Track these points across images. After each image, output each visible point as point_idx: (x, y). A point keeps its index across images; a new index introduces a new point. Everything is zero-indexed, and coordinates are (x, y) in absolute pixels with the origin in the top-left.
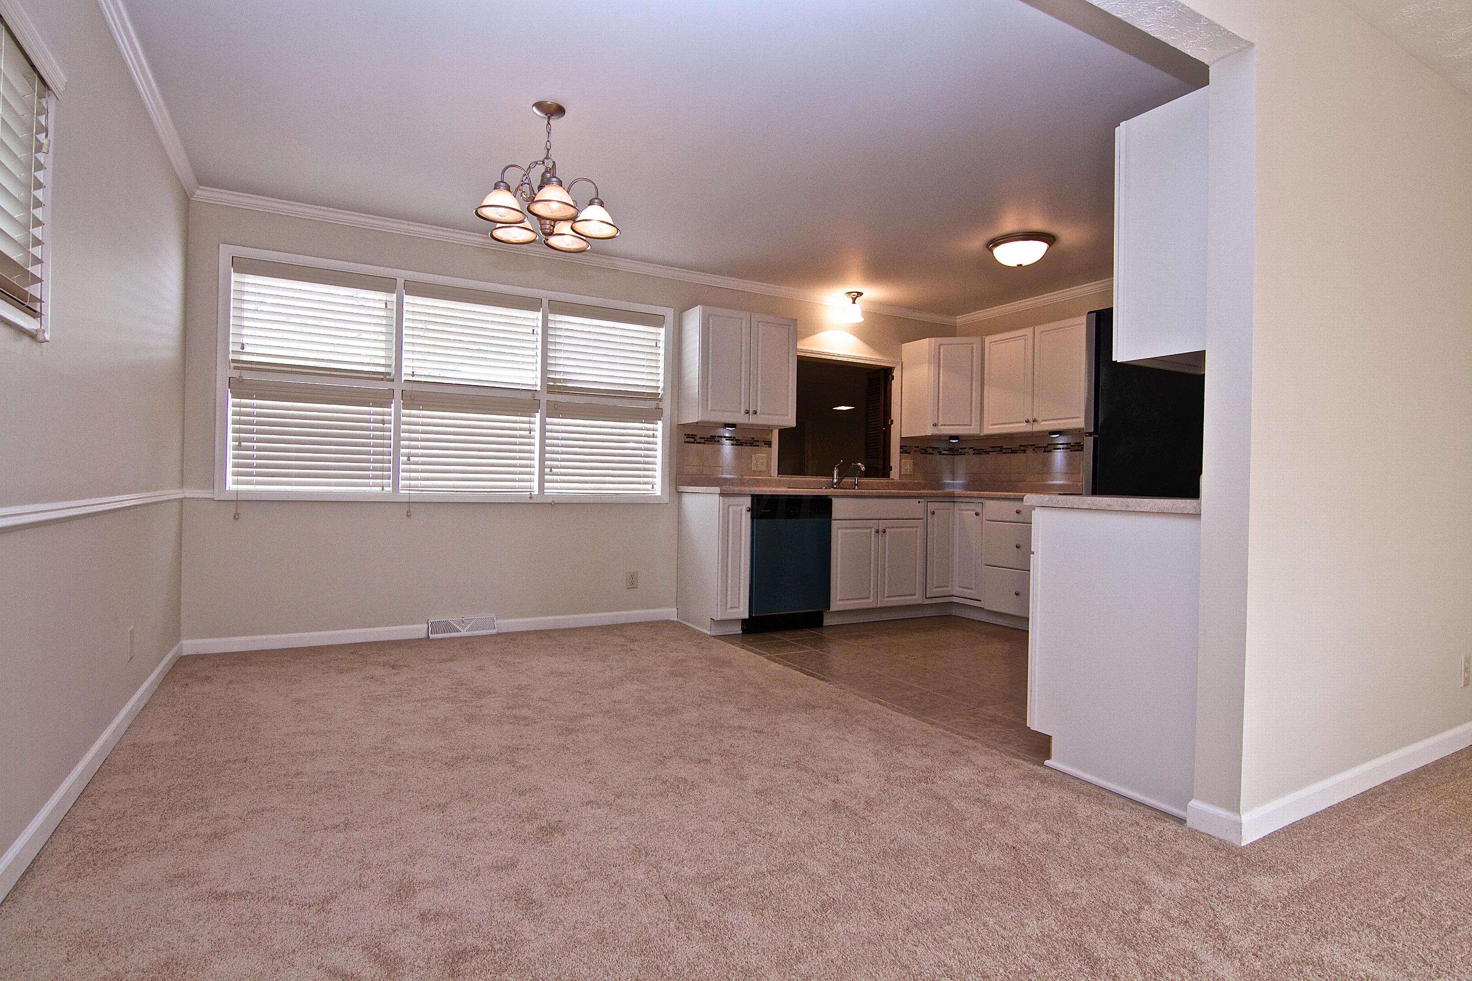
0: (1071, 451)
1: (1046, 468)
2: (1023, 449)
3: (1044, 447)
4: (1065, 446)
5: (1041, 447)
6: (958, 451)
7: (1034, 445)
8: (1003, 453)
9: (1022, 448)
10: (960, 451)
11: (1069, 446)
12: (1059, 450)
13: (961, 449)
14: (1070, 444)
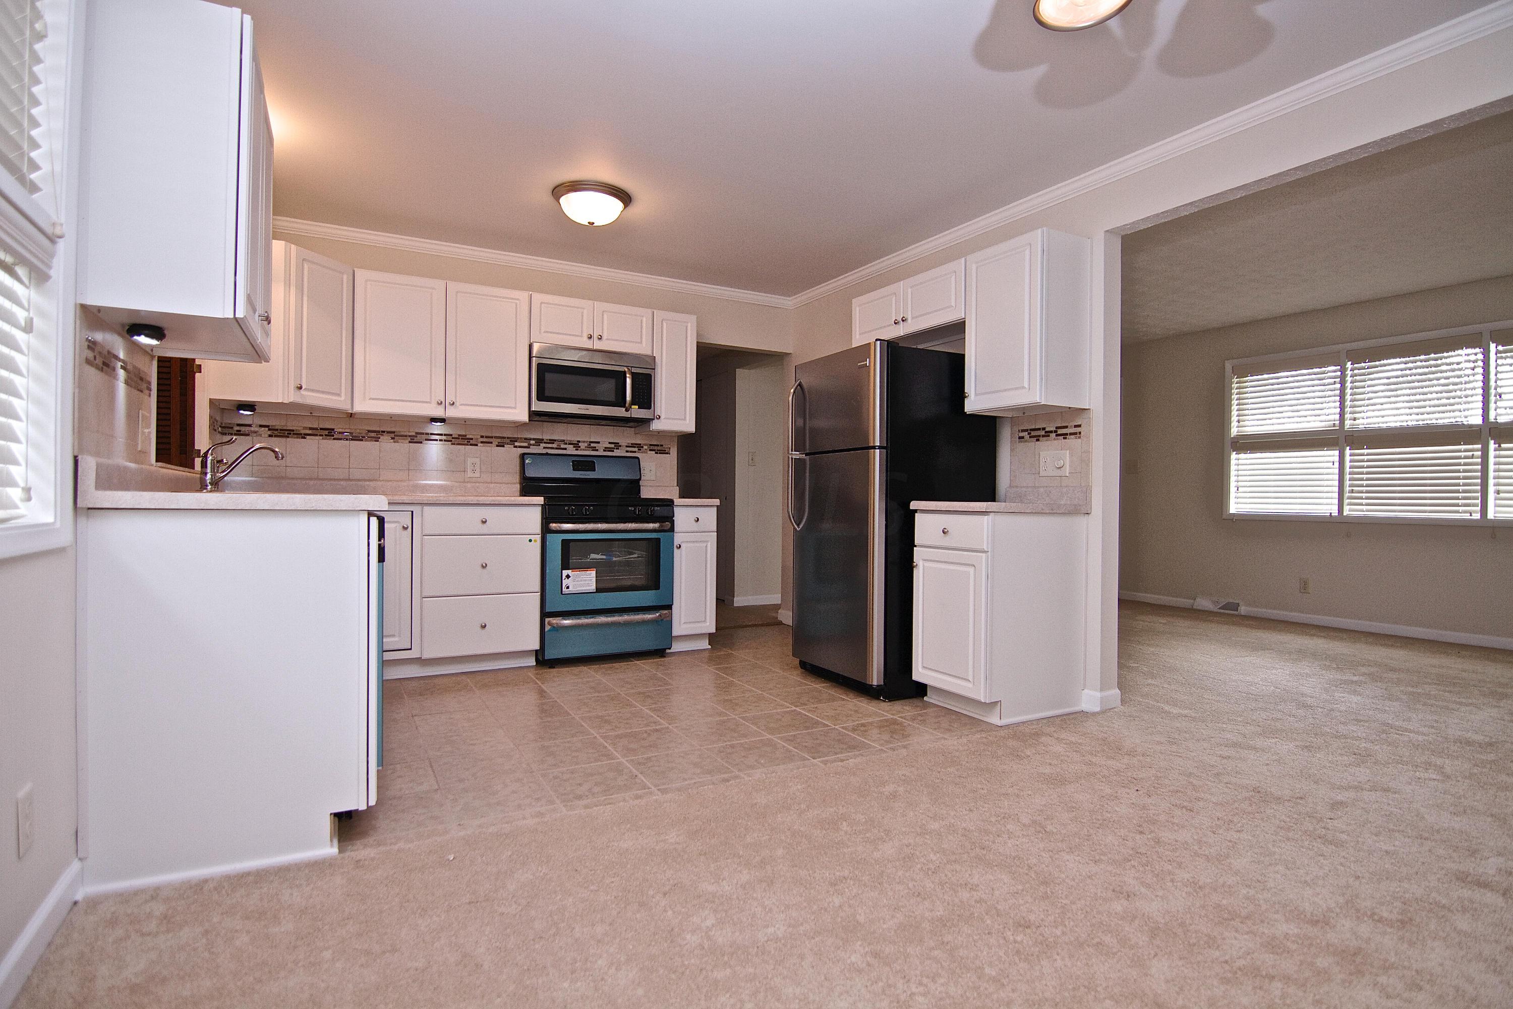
0: (452, 444)
1: (414, 465)
2: (375, 435)
3: (410, 436)
4: (444, 438)
5: (406, 436)
6: (232, 428)
7: (394, 432)
8: (334, 439)
9: (373, 435)
10: (238, 428)
11: (449, 438)
12: (435, 442)
13: (238, 425)
14: (451, 435)
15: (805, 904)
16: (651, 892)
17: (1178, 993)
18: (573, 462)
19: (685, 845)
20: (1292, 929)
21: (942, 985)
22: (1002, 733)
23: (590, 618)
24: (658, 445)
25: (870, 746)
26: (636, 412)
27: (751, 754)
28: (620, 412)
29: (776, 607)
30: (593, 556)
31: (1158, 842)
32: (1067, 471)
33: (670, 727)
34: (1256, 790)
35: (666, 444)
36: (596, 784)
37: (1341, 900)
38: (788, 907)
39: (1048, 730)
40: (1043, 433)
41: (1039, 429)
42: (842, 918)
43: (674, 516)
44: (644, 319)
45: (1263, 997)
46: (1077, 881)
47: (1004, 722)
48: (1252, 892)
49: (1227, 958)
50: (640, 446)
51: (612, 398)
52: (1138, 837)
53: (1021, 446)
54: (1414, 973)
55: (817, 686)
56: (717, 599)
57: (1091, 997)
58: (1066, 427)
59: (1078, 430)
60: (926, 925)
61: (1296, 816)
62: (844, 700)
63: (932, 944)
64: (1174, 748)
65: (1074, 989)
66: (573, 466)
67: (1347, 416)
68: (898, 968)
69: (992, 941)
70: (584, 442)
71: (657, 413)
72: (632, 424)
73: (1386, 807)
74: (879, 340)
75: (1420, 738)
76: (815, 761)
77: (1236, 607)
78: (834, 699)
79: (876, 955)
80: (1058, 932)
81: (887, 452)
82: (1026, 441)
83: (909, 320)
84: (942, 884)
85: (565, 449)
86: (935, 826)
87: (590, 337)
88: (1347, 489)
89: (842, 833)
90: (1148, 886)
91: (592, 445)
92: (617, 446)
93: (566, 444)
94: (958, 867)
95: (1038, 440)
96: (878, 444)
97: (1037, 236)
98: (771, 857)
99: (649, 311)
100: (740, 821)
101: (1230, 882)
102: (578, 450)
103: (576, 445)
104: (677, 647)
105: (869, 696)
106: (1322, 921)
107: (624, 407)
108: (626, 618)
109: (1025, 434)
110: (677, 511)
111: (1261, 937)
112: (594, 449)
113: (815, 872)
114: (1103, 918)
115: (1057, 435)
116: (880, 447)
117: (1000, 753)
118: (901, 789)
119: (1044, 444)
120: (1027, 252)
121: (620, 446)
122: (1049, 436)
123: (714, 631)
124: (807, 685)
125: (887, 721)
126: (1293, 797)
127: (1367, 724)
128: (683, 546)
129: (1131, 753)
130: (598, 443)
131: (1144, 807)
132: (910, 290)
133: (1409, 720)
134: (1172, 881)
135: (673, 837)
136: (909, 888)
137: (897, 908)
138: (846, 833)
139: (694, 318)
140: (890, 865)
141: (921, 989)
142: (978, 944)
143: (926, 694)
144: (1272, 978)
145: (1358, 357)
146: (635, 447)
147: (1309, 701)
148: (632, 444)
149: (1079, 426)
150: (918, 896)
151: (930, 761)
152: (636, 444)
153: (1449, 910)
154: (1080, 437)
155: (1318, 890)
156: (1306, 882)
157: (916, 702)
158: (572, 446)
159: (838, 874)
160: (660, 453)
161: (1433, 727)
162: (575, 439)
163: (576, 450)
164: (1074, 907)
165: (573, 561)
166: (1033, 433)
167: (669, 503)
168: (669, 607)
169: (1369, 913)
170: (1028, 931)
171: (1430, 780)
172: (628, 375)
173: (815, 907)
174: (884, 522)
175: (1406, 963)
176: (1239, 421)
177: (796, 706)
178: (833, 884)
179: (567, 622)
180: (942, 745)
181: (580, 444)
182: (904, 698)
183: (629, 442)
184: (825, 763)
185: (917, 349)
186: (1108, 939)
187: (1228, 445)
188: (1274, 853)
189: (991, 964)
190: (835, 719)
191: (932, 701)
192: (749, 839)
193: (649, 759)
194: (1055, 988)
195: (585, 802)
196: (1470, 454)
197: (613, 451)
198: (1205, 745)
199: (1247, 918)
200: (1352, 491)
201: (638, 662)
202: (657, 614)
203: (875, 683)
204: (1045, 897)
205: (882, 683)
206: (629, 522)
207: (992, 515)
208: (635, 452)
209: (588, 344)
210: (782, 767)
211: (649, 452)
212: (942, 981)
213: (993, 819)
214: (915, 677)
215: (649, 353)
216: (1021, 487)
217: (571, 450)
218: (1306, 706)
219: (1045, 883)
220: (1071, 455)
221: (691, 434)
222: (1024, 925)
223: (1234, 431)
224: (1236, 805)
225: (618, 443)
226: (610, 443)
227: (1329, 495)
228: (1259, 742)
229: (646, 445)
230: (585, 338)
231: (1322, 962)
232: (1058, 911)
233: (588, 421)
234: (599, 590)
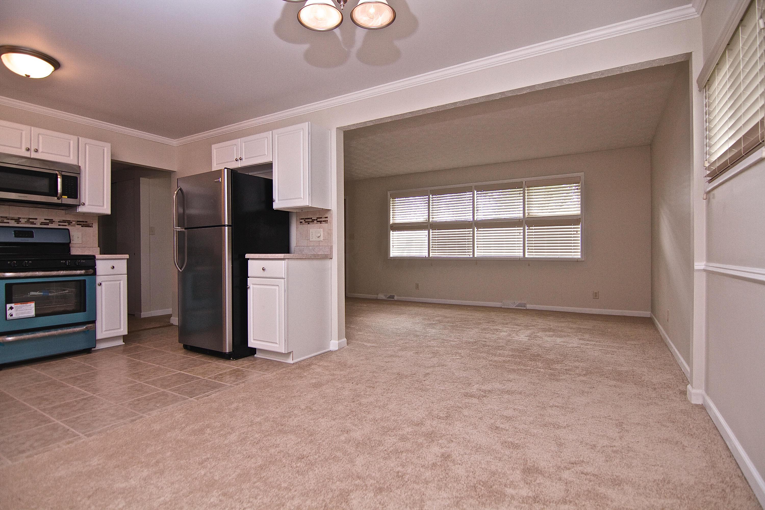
15: (184, 479)
16: (79, 499)
17: (367, 470)
18: (15, 231)
19: (104, 465)
20: (410, 429)
21: (260, 499)
22: (293, 367)
23: (31, 334)
24: (83, 222)
25: (225, 385)
26: (66, 200)
27: (150, 402)
28: (54, 200)
29: (169, 316)
30: (32, 293)
31: (360, 404)
32: (322, 238)
33: (95, 395)
34: (398, 374)
35: (89, 222)
36: (36, 441)
37: (427, 413)
38: (173, 483)
39: (315, 362)
40: (311, 220)
41: (309, 218)
42: (205, 480)
43: (96, 266)
44: (72, 142)
45: (399, 461)
46: (326, 430)
47: (295, 361)
48: (396, 417)
49: (386, 448)
50: (69, 223)
51: (46, 190)
52: (352, 404)
53: (301, 226)
54: (450, 436)
55: (194, 357)
56: (128, 314)
57: (330, 483)
58: (321, 218)
59: (326, 219)
60: (253, 472)
61: (412, 382)
62: (210, 363)
63: (255, 480)
64: (368, 361)
65: (323, 481)
66: (15, 234)
67: (431, 217)
68: (237, 497)
69: (286, 470)
70: (24, 218)
71: (83, 201)
72: (63, 208)
73: (443, 372)
74: (227, 168)
75: (454, 343)
76: (192, 399)
77: (392, 297)
78: (204, 363)
79: (224, 494)
80: (316, 457)
81: (232, 228)
82: (303, 224)
83: (244, 160)
84: (261, 448)
85: (8, 223)
86: (258, 419)
87: (28, 150)
88: (431, 246)
89: (207, 435)
90: (355, 425)
91: (31, 220)
92: (52, 221)
93: (9, 219)
94: (270, 438)
95: (309, 224)
96: (227, 224)
97: (306, 126)
98: (163, 458)
99: (75, 138)
100: (143, 442)
101: (388, 415)
102: (19, 223)
103: (18, 220)
104: (100, 346)
105: (224, 358)
106: (420, 424)
107: (56, 197)
108: (60, 331)
109: (303, 221)
110: (98, 262)
111: (399, 436)
112: (33, 223)
113: (190, 460)
114: (336, 445)
115: (317, 222)
116: (228, 226)
117: (292, 376)
118: (241, 404)
119: (311, 225)
120: (302, 132)
121: (54, 222)
122: (314, 222)
123: (126, 333)
124: (189, 358)
125: (234, 370)
126: (411, 374)
127: (437, 340)
128: (103, 284)
129: (351, 367)
130: (36, 219)
131: (355, 390)
132: (244, 144)
133: (451, 337)
134: (365, 420)
135: (95, 462)
136: (244, 455)
137: (237, 467)
138: (209, 434)
139: (109, 145)
140: (233, 446)
141: (249, 505)
142: (278, 474)
143: (256, 354)
144: (402, 452)
145: (435, 193)
146: (66, 222)
147: (418, 333)
148: (63, 220)
149: (327, 217)
150: (248, 458)
151: (256, 387)
152: (67, 221)
153: (462, 408)
154: (327, 223)
155: (419, 411)
156: (415, 409)
157: (250, 358)
158: (14, 221)
159: (204, 457)
160: (85, 227)
161: (458, 338)
162: (16, 216)
163: (17, 223)
164: (324, 443)
165: (14, 298)
166: (306, 220)
167: (93, 258)
168: (94, 322)
169: (436, 416)
170: (303, 460)
171: (457, 359)
172: (59, 176)
173: (190, 479)
174: (231, 265)
175: (448, 433)
176: (393, 218)
177: (181, 370)
178: (200, 464)
179: (10, 339)
180: (263, 378)
181: (20, 220)
182: (244, 357)
183: (60, 219)
184: (197, 399)
185: (248, 175)
186: (339, 454)
187: (389, 227)
188: (404, 399)
189: (285, 482)
190: (204, 374)
191: (258, 356)
192: (148, 451)
193: (78, 418)
194: (314, 483)
195: (28, 453)
196: (469, 232)
197: (48, 225)
198: (380, 358)
199: (394, 429)
200: (433, 247)
201: (70, 359)
202: (85, 327)
203: (227, 351)
204: (311, 442)
205: (232, 351)
206: (61, 270)
207: (287, 260)
208: (66, 225)
209: (27, 154)
210: (171, 406)
211: (77, 226)
212: (260, 497)
213: (288, 410)
214: (250, 345)
215: (75, 163)
216: (301, 246)
217: (13, 224)
218: (417, 336)
219: (311, 435)
220: (323, 231)
221: (107, 215)
222: (301, 458)
223: (391, 222)
224: (391, 381)
225: (52, 220)
226: (45, 219)
227: (425, 249)
228: (400, 353)
229: (74, 221)
230: (24, 149)
231: (420, 441)
232: (317, 447)
233: (28, 205)
234: (37, 315)
